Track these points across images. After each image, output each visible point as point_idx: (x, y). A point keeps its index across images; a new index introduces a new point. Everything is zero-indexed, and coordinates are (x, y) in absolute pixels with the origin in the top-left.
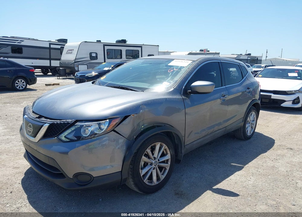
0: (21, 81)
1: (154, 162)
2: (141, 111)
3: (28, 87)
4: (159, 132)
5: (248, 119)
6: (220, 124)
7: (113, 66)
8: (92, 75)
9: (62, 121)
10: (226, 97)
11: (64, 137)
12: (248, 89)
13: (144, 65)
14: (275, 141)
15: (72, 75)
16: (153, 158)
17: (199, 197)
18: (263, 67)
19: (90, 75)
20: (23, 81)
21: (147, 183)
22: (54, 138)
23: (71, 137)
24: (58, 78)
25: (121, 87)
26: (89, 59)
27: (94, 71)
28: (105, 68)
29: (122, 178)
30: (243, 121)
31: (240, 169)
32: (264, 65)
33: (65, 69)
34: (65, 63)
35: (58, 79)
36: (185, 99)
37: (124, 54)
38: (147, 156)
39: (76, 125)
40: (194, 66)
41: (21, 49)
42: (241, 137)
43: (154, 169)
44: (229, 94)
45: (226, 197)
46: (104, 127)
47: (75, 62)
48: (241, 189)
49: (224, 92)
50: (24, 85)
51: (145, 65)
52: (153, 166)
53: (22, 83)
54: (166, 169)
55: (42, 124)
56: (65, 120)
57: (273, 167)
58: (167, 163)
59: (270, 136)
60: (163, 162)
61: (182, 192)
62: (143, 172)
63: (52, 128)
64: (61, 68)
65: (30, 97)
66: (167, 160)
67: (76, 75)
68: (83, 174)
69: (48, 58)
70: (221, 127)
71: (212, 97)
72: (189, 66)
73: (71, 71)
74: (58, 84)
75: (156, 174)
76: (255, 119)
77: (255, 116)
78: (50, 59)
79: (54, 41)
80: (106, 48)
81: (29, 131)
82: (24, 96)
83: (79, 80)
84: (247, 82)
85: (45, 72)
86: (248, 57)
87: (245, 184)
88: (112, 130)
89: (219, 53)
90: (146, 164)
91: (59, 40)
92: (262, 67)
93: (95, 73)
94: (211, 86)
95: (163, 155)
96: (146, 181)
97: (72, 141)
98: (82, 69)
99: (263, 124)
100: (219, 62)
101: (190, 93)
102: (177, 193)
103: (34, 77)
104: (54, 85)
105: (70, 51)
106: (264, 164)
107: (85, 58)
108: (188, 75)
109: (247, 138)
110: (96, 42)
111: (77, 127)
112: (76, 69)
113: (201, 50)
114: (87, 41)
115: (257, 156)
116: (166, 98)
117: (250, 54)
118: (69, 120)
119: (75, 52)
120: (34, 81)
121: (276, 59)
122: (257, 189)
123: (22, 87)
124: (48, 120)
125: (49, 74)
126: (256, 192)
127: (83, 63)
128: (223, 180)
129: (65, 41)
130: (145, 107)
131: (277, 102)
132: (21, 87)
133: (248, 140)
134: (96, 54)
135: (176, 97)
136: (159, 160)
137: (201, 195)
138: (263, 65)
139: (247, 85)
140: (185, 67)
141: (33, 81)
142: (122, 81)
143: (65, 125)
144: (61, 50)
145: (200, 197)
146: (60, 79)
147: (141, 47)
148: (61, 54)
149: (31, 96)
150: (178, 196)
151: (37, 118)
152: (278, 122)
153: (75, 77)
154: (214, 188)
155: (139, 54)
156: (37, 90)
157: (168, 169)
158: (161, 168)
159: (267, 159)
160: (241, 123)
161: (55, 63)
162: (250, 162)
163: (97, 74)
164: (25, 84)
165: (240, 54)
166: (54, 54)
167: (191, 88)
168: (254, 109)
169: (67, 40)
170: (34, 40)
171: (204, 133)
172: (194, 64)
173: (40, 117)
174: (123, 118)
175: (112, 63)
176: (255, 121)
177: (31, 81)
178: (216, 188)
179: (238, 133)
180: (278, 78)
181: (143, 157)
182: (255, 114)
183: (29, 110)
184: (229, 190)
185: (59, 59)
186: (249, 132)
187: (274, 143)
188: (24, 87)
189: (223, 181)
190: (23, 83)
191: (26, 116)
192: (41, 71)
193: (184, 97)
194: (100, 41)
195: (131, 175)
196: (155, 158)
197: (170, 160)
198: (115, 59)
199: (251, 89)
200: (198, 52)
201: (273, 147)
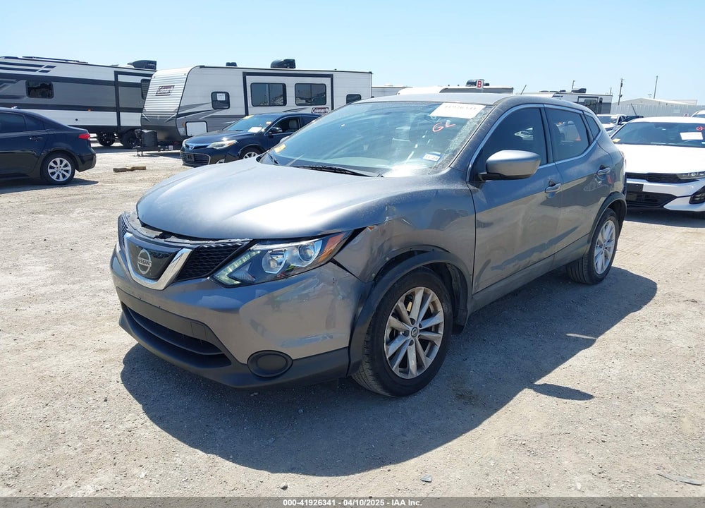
0: (61, 162)
1: (410, 328)
2: (387, 218)
3: (78, 175)
4: (421, 265)
5: (600, 237)
6: (542, 248)
7: (270, 123)
8: (222, 145)
9: (220, 241)
10: (557, 188)
11: (228, 276)
12: (601, 169)
13: (373, 117)
14: (658, 286)
15: (171, 147)
16: (410, 321)
17: (508, 402)
18: (616, 120)
19: (219, 146)
20: (65, 162)
21: (399, 374)
22: (204, 280)
23: (244, 275)
24: (140, 153)
25: (327, 168)
26: (210, 107)
27: (226, 136)
28: (253, 128)
29: (350, 362)
30: (588, 242)
31: (589, 344)
32: (617, 115)
33: (156, 133)
34: (153, 119)
35: (139, 155)
36: (475, 191)
37: (291, 93)
38: (398, 315)
39: (253, 250)
40: (491, 117)
41: (50, 87)
42: (582, 278)
43: (411, 344)
44: (564, 180)
45: (565, 401)
46: (314, 253)
47: (179, 116)
48: (595, 385)
49: (554, 176)
50: (67, 171)
51: (376, 117)
52: (410, 337)
53: (64, 167)
54: (433, 344)
55: (173, 250)
56: (227, 241)
57: (659, 339)
58: (436, 332)
59: (645, 276)
60: (429, 330)
61: (471, 392)
62: (390, 350)
63: (196, 259)
64: (145, 131)
65: (88, 199)
66: (437, 326)
67: (184, 145)
68: (271, 354)
69: (113, 108)
70: (544, 255)
71: (530, 187)
72: (479, 117)
73: (168, 138)
74: (144, 168)
75: (414, 354)
76: (614, 238)
77: (614, 230)
78: (118, 110)
79: (126, 66)
80: (250, 80)
81: (141, 266)
82: (72, 197)
83: (193, 157)
84: (600, 154)
85: (106, 140)
86: (579, 97)
87: (602, 375)
88: (328, 259)
89: (513, 88)
90: (394, 334)
91: (138, 64)
92: (613, 121)
93: (229, 140)
94: (533, 161)
95: (429, 315)
96: (395, 368)
97: (244, 283)
98: (196, 131)
99: (627, 249)
100: (540, 109)
101: (485, 177)
102: (461, 396)
103: (91, 151)
104: (133, 169)
105: (166, 90)
106: (639, 334)
107: (203, 106)
108: (480, 137)
109: (595, 280)
110: (225, 66)
111: (254, 253)
112: (181, 131)
113: (469, 83)
114: (206, 65)
115: (622, 317)
116: (437, 190)
117: (583, 91)
118: (236, 240)
119: (178, 92)
120: (89, 162)
121: (641, 100)
122: (629, 385)
123: (64, 176)
124: (188, 241)
125: (116, 144)
126: (629, 390)
127: (195, 117)
128: (555, 368)
129: (151, 65)
130: (395, 209)
131: (656, 201)
132: (61, 176)
133: (597, 284)
134: (227, 95)
135: (455, 188)
136: (420, 326)
137: (512, 399)
138: (615, 116)
139: (599, 159)
140: (471, 121)
141: (87, 161)
142: (327, 155)
143: (228, 251)
144: (143, 87)
145: (511, 403)
146: (143, 156)
147: (331, 76)
148: (144, 96)
149: (89, 196)
150: (463, 401)
151: (157, 237)
152: (660, 245)
153: (183, 150)
154: (537, 383)
155: (325, 93)
156: (97, 182)
157: (438, 344)
158: (424, 343)
159: (645, 323)
160: (583, 246)
161: (131, 120)
162: (608, 329)
163: (234, 141)
164: (69, 168)
165: (561, 91)
166: (126, 97)
167: (487, 167)
168: (612, 215)
169: (155, 63)
170: (78, 63)
171: (511, 268)
172: (491, 111)
173: (165, 234)
174: (350, 234)
175: (268, 117)
176: (613, 242)
177: (83, 162)
178: (541, 383)
179: (577, 268)
180: (658, 145)
181: (391, 318)
182: (614, 226)
183: (133, 221)
184: (569, 386)
185: (140, 110)
186: (600, 265)
187: (656, 289)
188: (68, 175)
189: (555, 370)
190: (66, 166)
191: (128, 235)
192: (96, 139)
193: (472, 187)
194: (234, 64)
195: (368, 355)
196: (412, 320)
197: (443, 326)
198: (270, 106)
199: (608, 170)
200: (464, 86)
201: (655, 298)
